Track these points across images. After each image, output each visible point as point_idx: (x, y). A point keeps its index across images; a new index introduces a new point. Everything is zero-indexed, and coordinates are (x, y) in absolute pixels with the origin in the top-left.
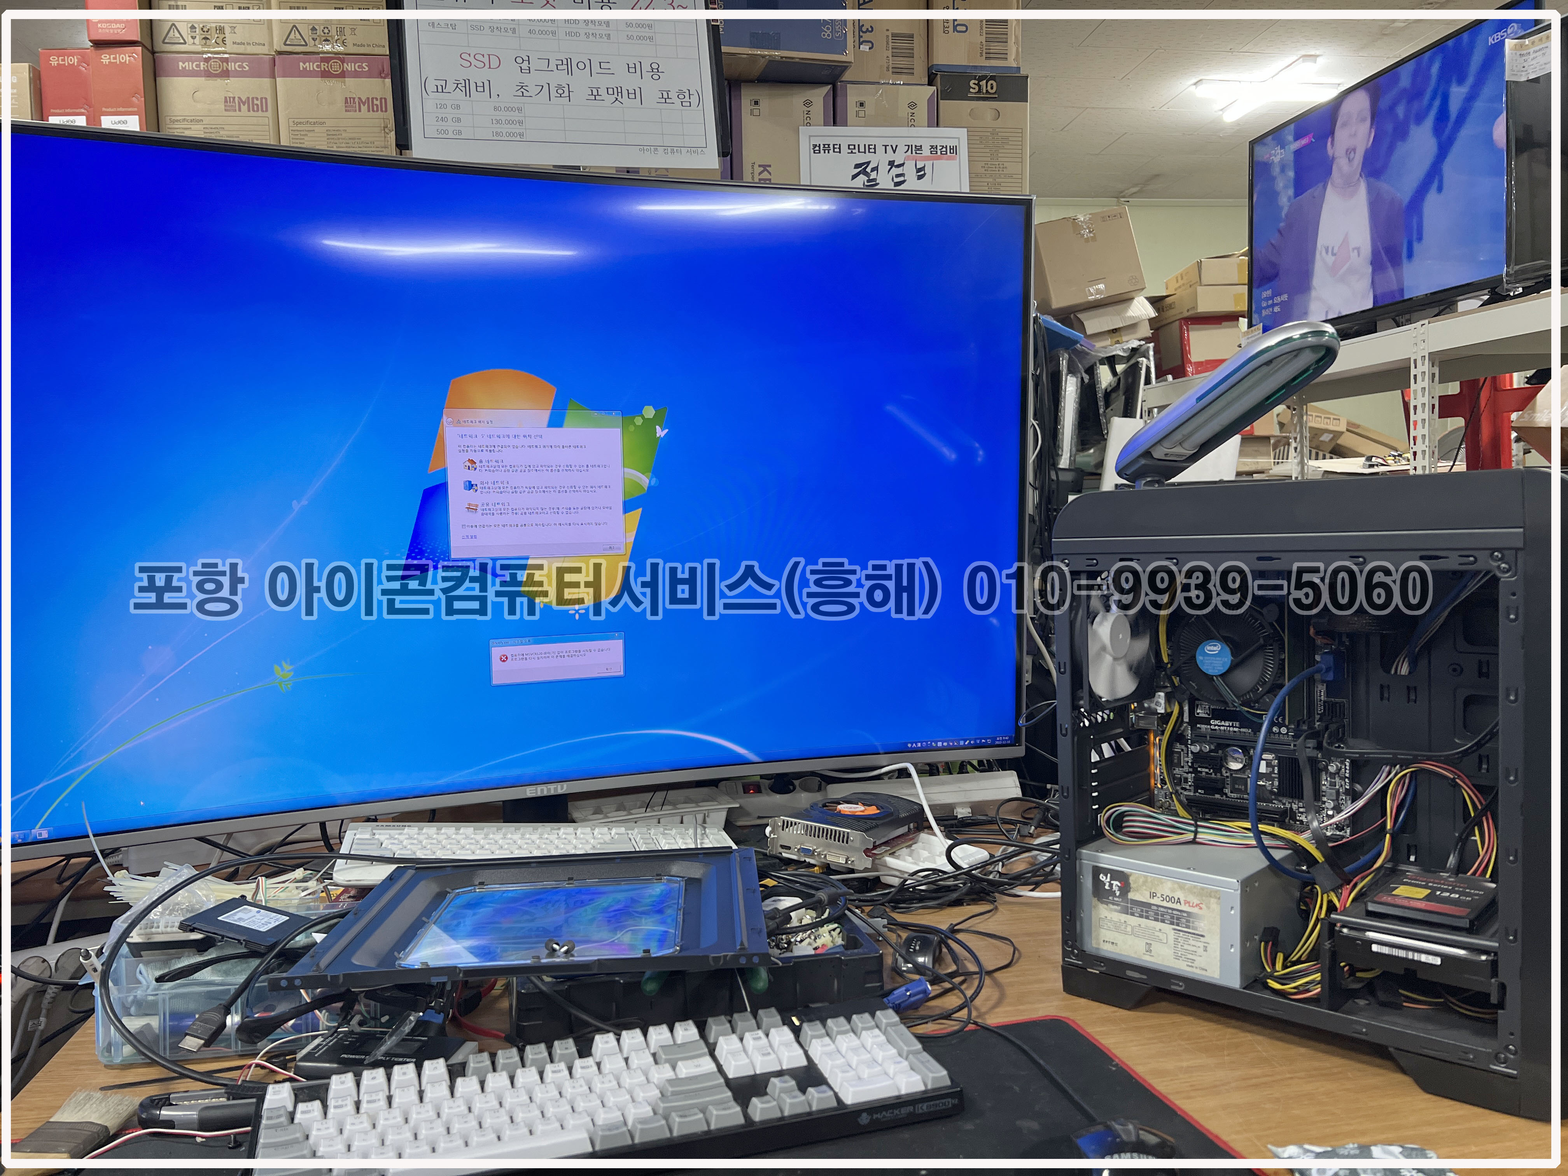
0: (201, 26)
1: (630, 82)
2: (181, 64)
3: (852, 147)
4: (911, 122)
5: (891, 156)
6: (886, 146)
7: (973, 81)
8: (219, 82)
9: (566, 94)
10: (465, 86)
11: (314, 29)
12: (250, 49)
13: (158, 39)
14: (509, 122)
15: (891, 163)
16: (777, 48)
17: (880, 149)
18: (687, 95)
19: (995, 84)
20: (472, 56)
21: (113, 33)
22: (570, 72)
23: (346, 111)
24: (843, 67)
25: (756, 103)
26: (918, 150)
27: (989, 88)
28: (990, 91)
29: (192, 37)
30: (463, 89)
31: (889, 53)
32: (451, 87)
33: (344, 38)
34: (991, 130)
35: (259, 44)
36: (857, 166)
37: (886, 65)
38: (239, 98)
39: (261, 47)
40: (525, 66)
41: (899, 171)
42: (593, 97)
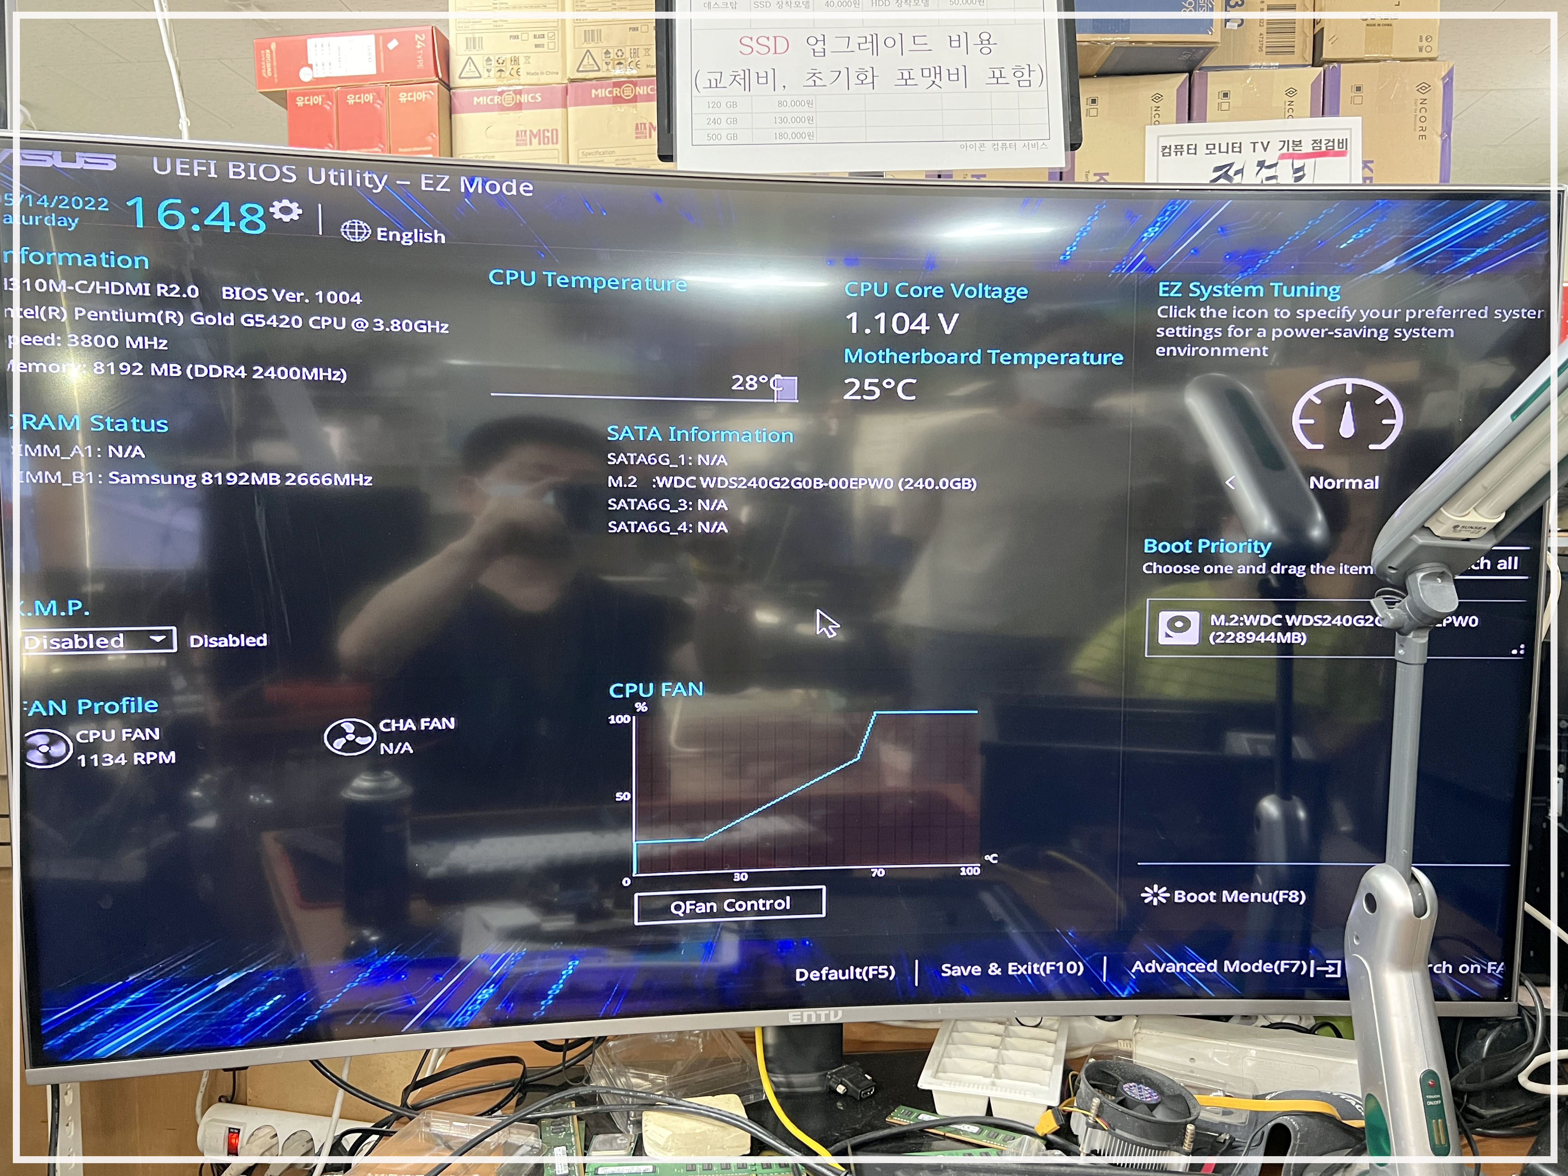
0: (497, 58)
2: (475, 99)
3: (1212, 147)
4: (1289, 112)
5: (1260, 155)
6: (1254, 143)
8: (512, 114)
9: (870, 79)
10: (744, 78)
11: (607, 52)
12: (544, 79)
13: (454, 72)
15: (1261, 164)
16: (1126, 32)
17: (1247, 148)
18: (1026, 72)
20: (754, 39)
22: (875, 51)
23: (637, 138)
25: (1094, 101)
26: (1297, 146)
29: (488, 70)
32: (726, 80)
33: (637, 59)
35: (553, 73)
36: (1217, 169)
37: (1258, 44)
38: (531, 131)
39: (556, 76)
40: (819, 47)
41: (1271, 172)
42: (903, 82)
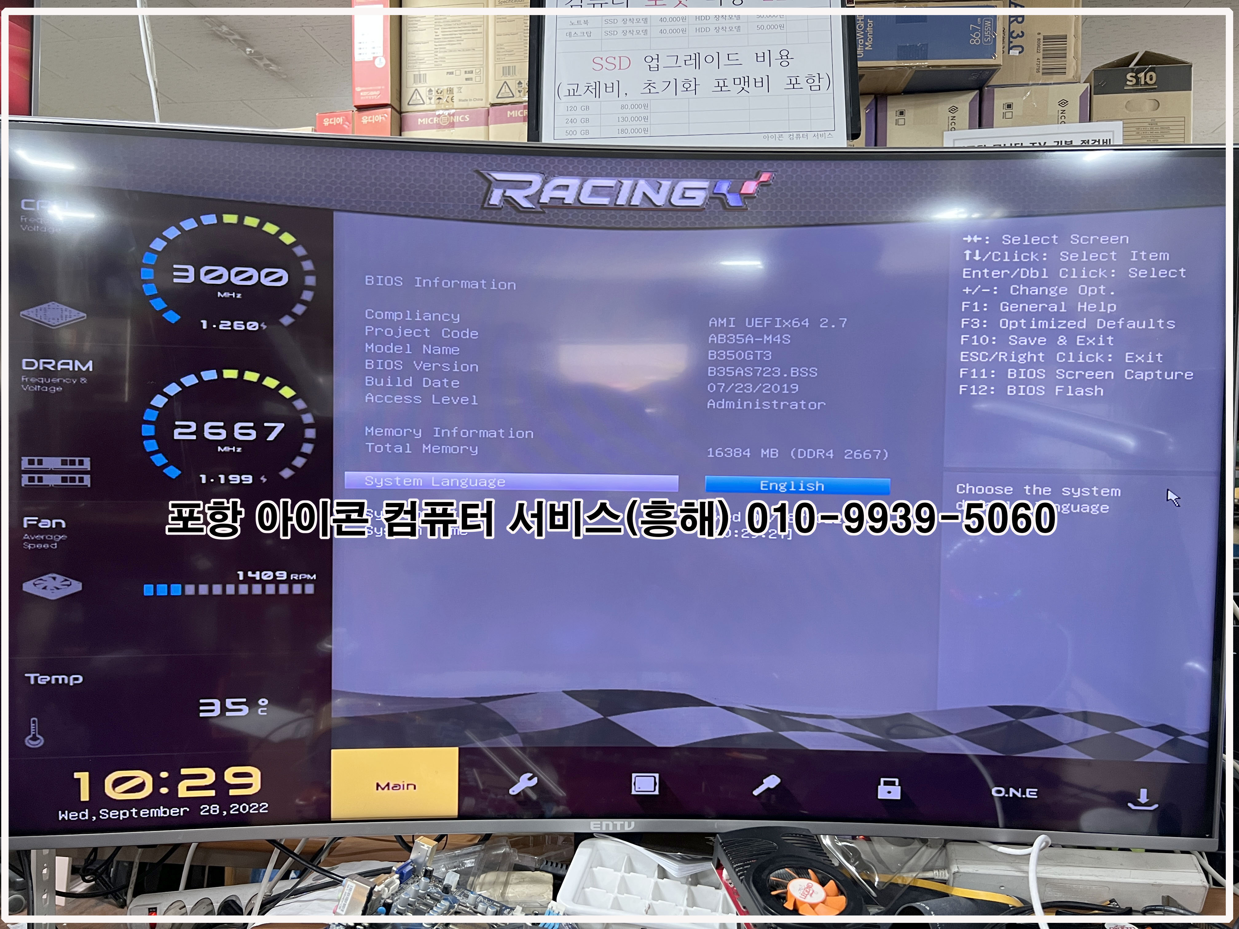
0: (436, 89)
1: (758, 71)
2: (419, 120)
4: (1062, 119)
6: (1034, 144)
7: (1131, 74)
8: (447, 131)
9: (693, 87)
10: (596, 89)
11: (520, 83)
12: (472, 104)
13: (405, 101)
14: (633, 119)
16: (925, 58)
18: (817, 79)
19: (1154, 75)
20: (604, 59)
21: (372, 99)
22: (698, 66)
24: (992, 71)
25: (902, 113)
26: (1069, 145)
27: (1148, 79)
28: (1149, 82)
29: (429, 98)
30: (594, 91)
31: (1040, 56)
32: (582, 89)
34: (1149, 120)
35: (479, 100)
37: (1036, 67)
39: (480, 101)
40: (654, 64)
42: (719, 89)
